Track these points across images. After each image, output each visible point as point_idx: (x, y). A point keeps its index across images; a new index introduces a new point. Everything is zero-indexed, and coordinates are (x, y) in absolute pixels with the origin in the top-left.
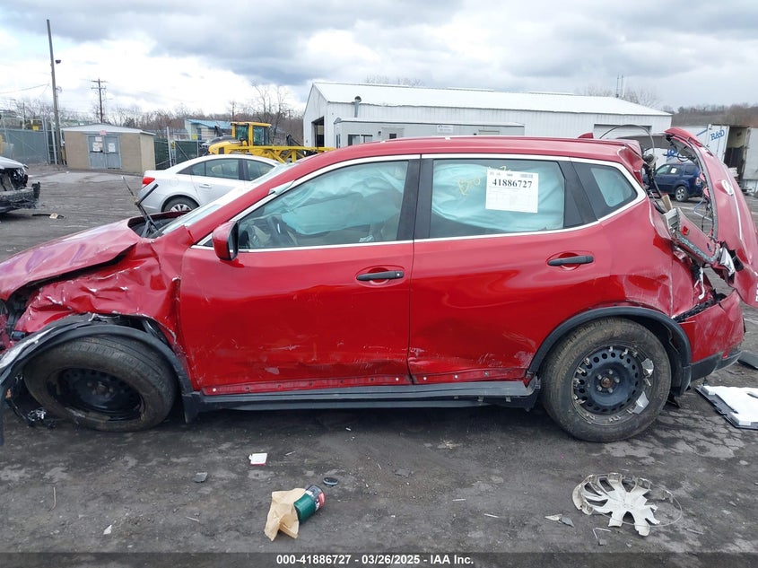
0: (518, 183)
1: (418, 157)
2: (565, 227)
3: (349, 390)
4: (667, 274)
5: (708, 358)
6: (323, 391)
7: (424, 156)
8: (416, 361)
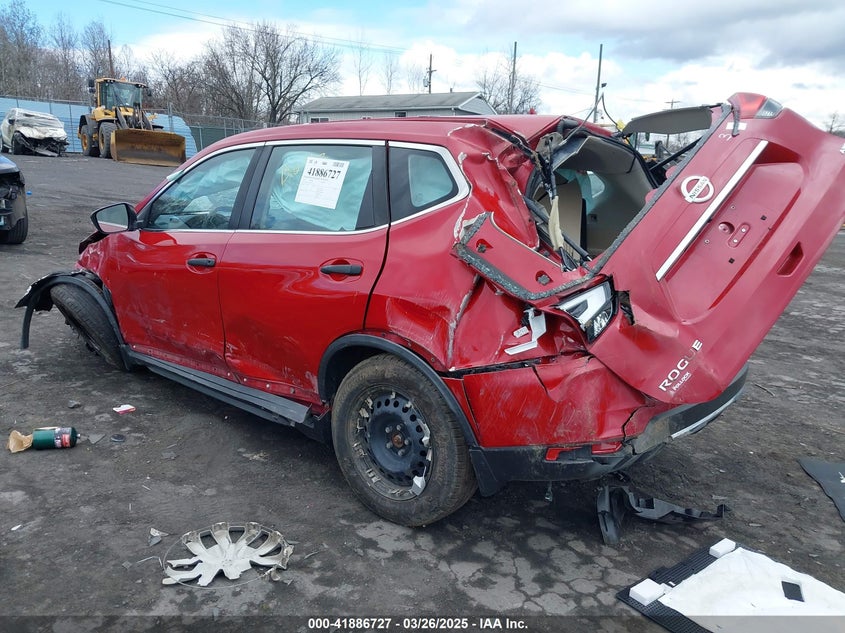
0: (328, 173)
1: (262, 144)
2: (357, 229)
3: (201, 374)
4: (448, 306)
5: (513, 448)
6: (185, 369)
7: (268, 143)
8: (233, 358)
